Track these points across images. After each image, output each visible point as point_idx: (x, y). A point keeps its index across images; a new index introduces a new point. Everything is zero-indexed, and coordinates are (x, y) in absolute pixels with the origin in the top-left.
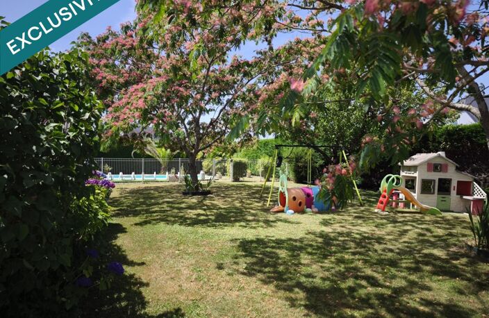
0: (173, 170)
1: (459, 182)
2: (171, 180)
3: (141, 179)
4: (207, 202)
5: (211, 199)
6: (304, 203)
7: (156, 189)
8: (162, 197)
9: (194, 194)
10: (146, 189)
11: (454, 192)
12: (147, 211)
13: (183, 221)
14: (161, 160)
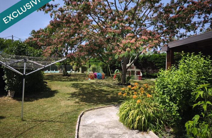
0: (61, 69)
1: (137, 72)
2: (60, 72)
3: (50, 72)
4: (69, 78)
5: (71, 77)
6: (94, 77)
7: (55, 75)
8: (56, 77)
9: (66, 76)
10: (52, 75)
11: (135, 74)
12: (52, 79)
13: (61, 81)
14: (57, 66)
